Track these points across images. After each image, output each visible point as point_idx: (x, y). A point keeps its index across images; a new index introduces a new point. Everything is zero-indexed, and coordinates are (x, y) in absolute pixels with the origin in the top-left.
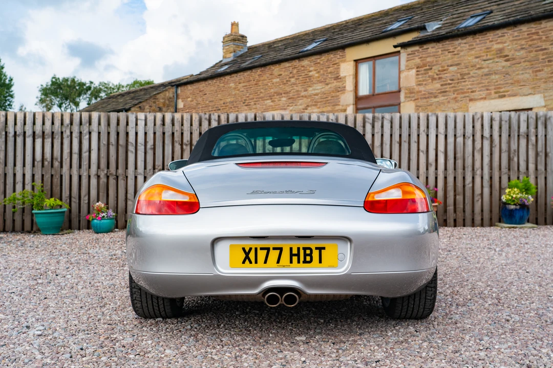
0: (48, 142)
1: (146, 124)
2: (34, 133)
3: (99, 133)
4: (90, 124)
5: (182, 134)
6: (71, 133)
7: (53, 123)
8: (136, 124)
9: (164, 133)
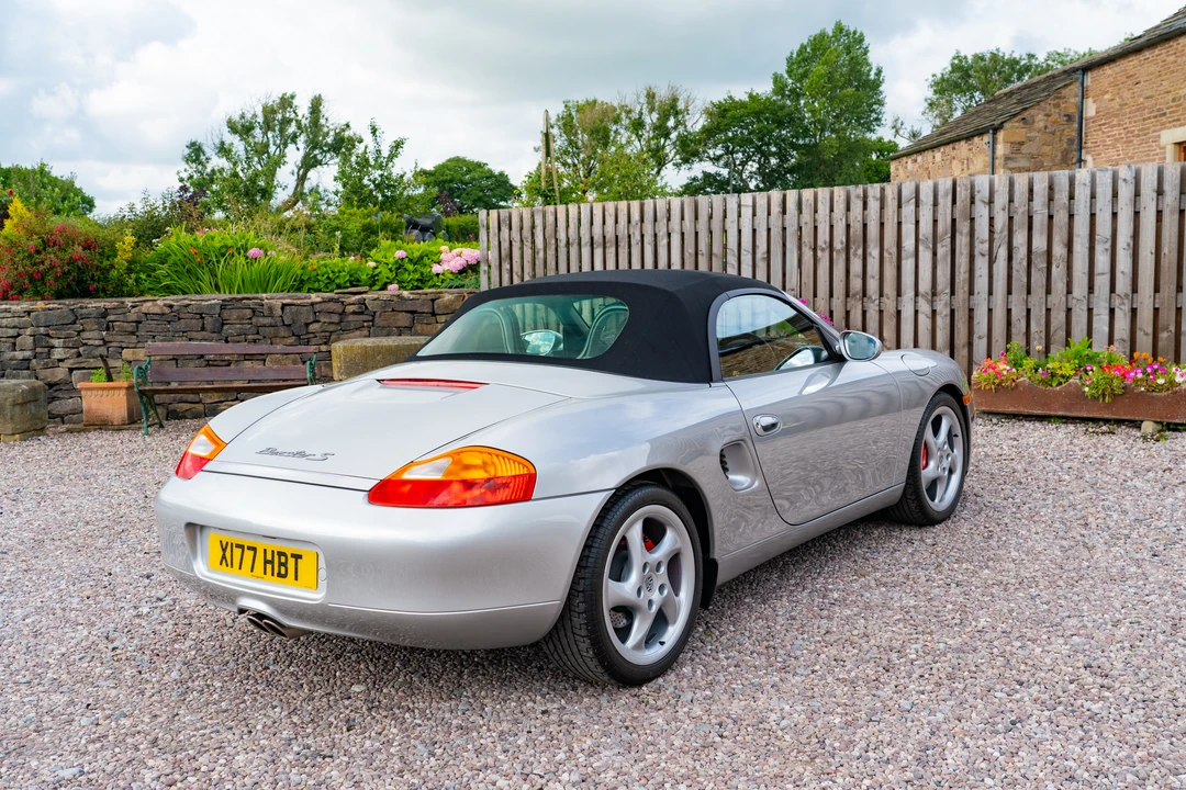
0: (611, 251)
1: (754, 215)
2: (592, 238)
3: (683, 234)
4: (669, 220)
5: (816, 228)
6: (642, 236)
7: (616, 222)
8: (739, 216)
9: (784, 229)
